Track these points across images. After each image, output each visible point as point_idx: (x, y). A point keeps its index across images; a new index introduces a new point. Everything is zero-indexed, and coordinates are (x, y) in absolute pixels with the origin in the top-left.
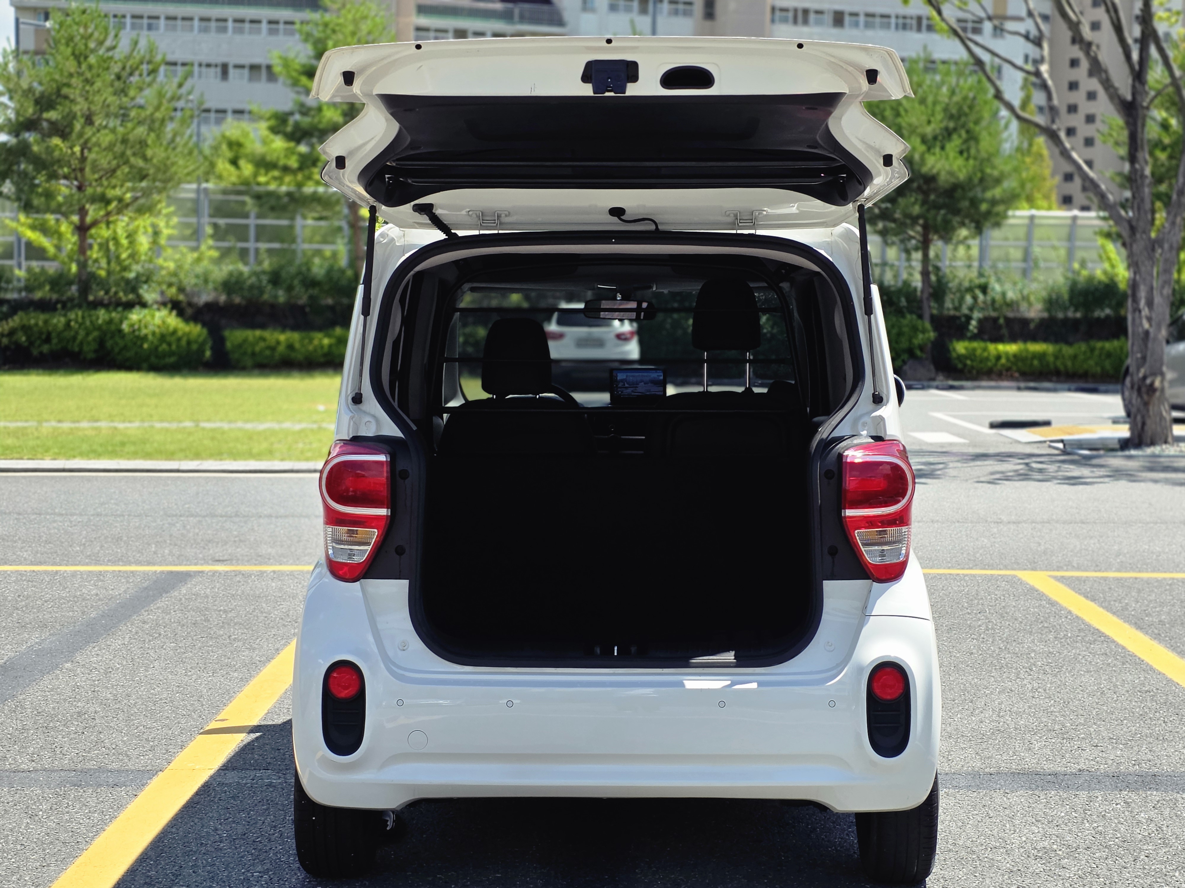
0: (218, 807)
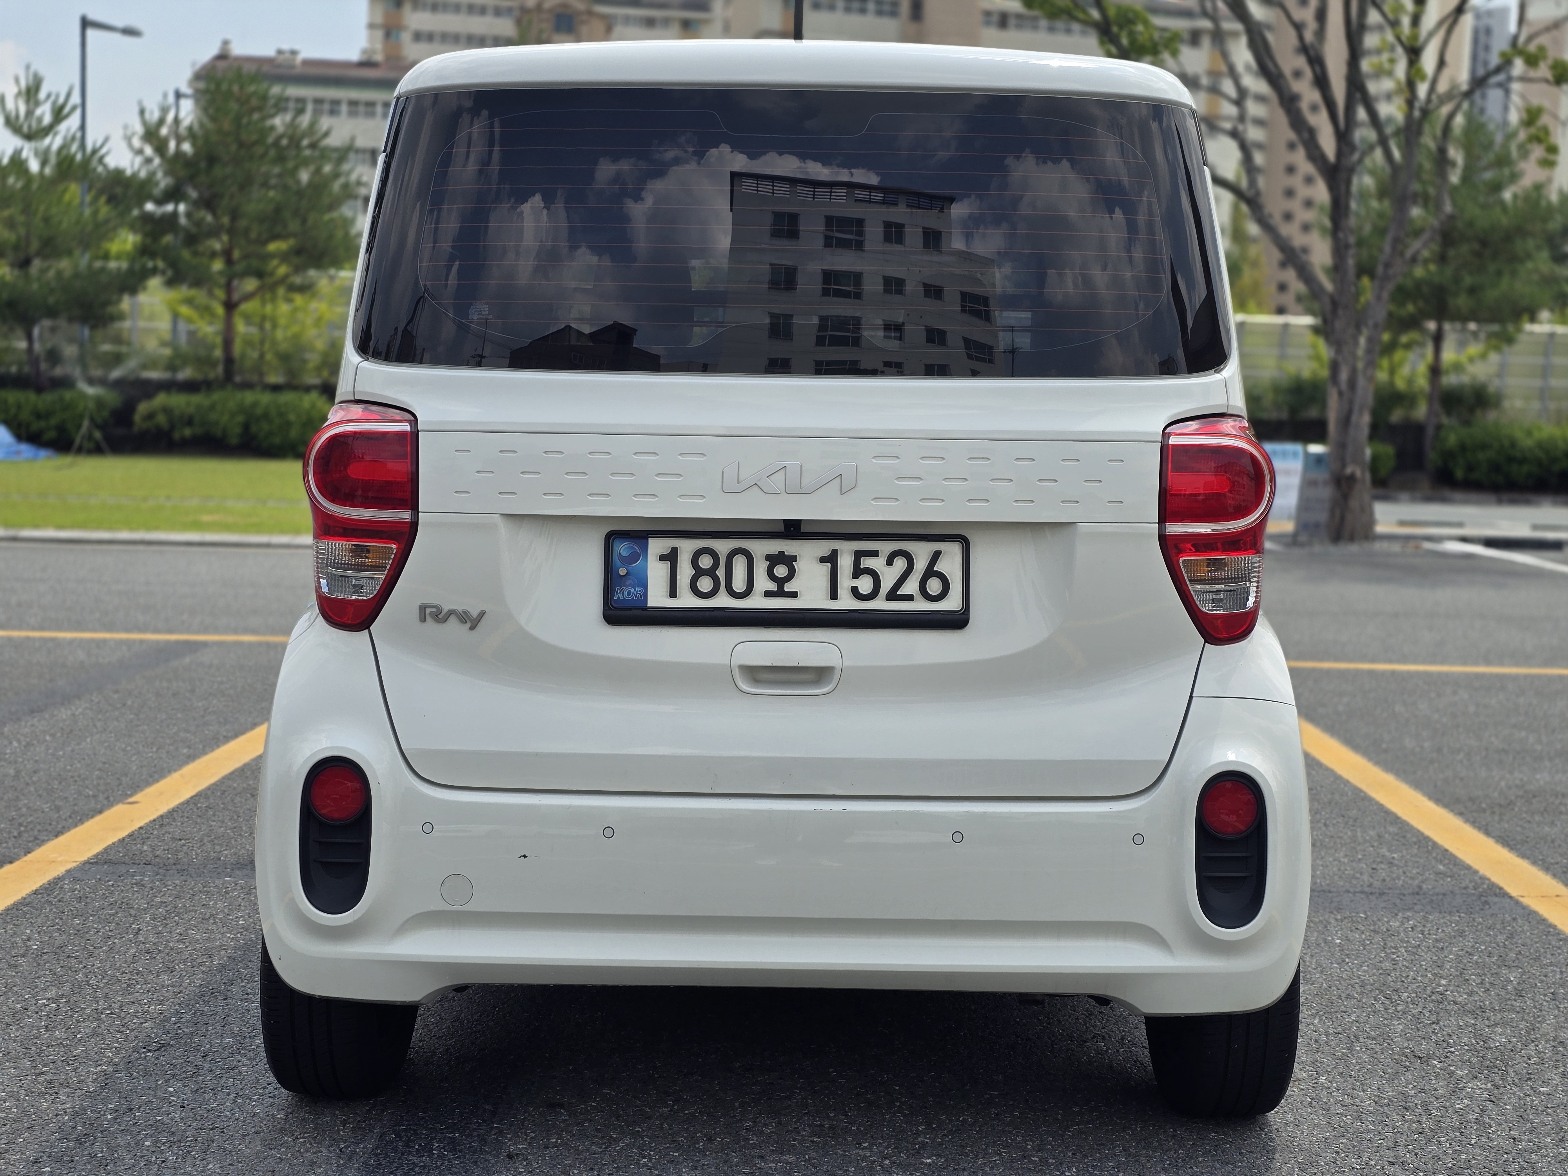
0: (51, 910)
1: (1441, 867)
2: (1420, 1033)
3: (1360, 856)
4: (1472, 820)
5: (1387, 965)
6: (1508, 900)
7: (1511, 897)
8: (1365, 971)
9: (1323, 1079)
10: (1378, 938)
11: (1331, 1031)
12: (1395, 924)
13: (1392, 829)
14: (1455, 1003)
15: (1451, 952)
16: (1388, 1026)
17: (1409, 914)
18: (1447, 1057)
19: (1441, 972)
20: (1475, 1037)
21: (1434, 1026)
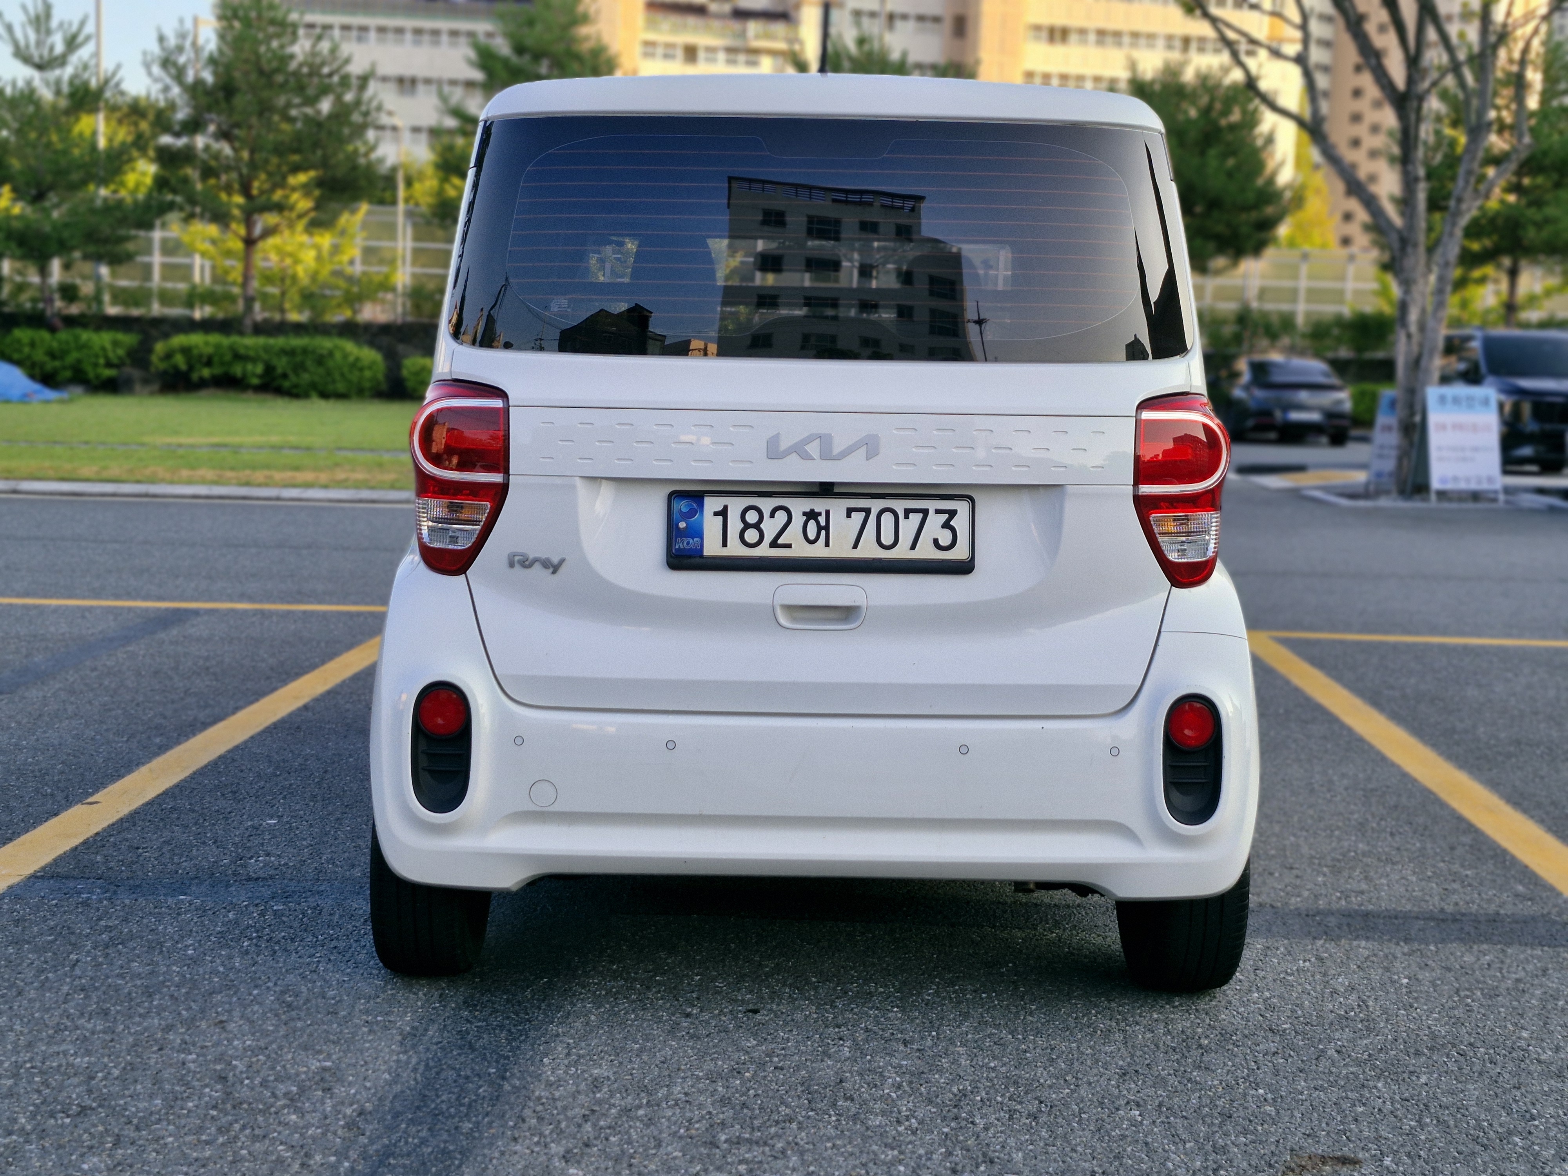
1: (1520, 888)
2: (1499, 1101)
3: (1429, 874)
5: (1459, 1011)
8: (1435, 1019)
10: (1450, 976)
12: (1469, 958)
13: (1467, 839)
15: (1532, 996)
21: (1515, 1092)
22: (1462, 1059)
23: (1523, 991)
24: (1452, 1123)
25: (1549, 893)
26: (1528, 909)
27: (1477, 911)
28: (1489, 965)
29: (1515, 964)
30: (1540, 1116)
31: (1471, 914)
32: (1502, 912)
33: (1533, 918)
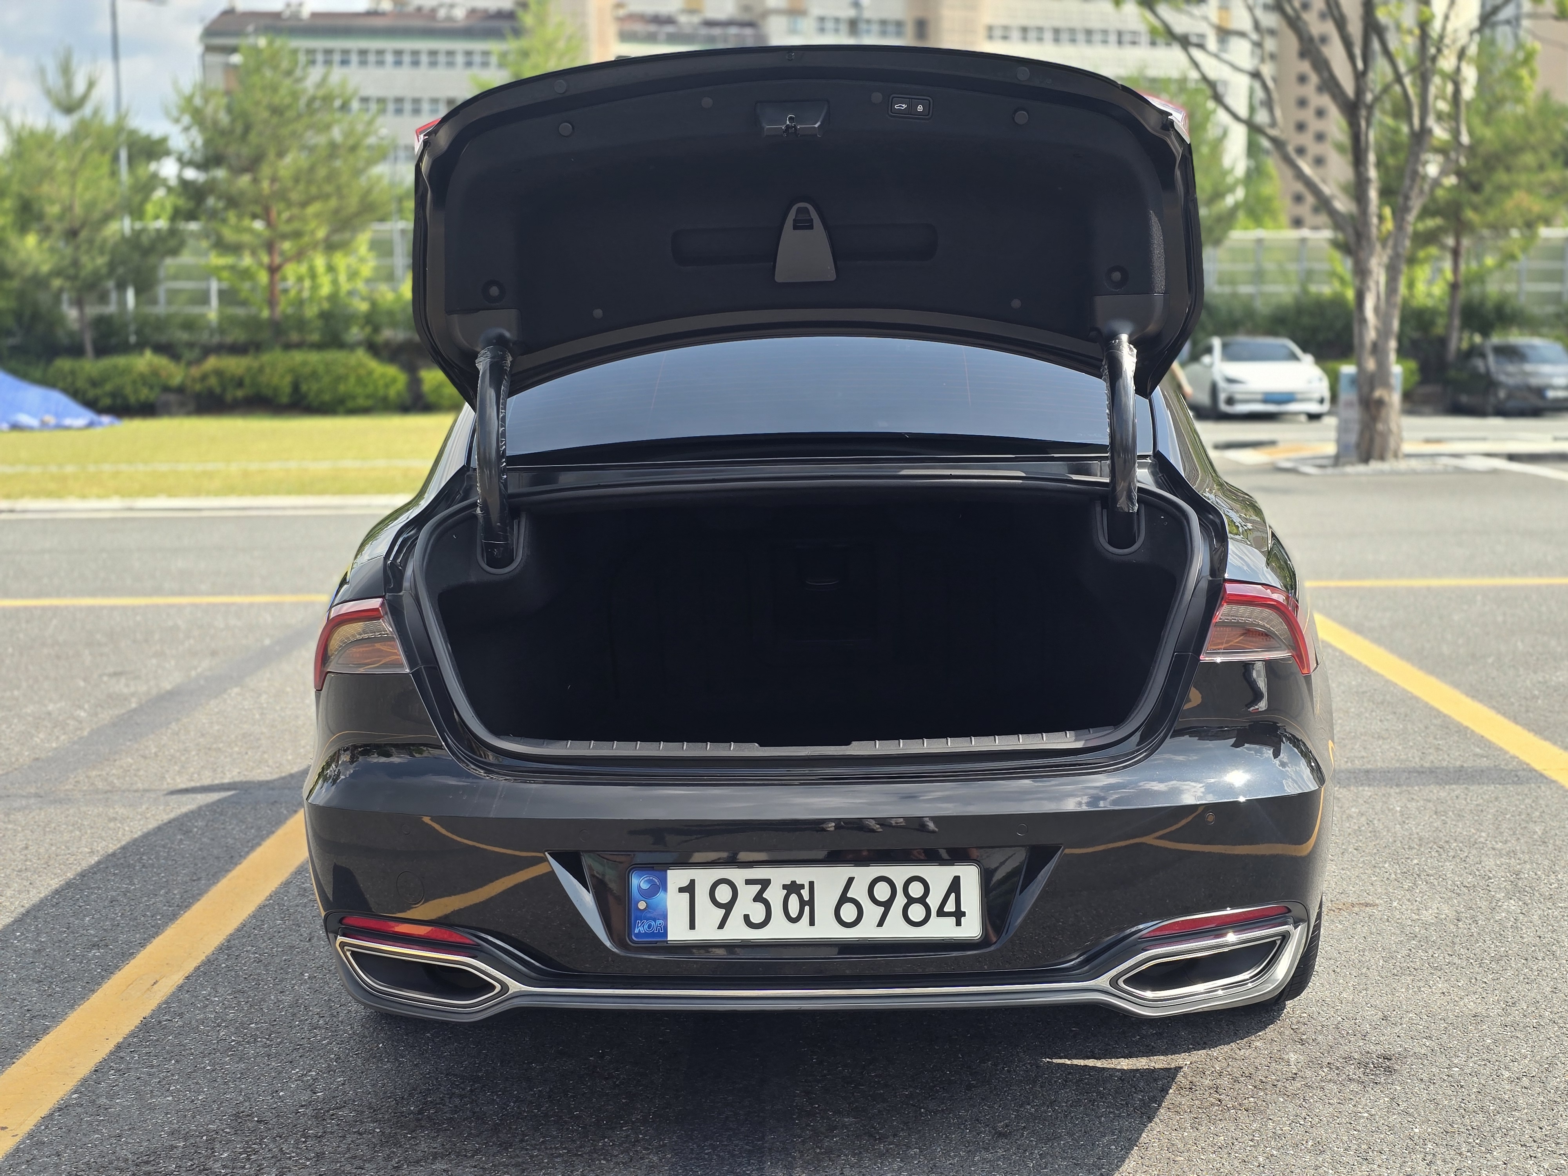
1: (1478, 750)
2: (1467, 871)
3: (1411, 744)
4: (1503, 711)
5: (1437, 824)
6: (1534, 773)
7: (1536, 771)
8: (1421, 829)
9: (1395, 904)
10: (1430, 805)
11: (1399, 871)
12: (1443, 794)
13: (1438, 722)
14: (1494, 849)
15: (1488, 813)
16: (1442, 866)
17: (1454, 786)
18: (1488, 886)
19: (1482, 828)
20: (1510, 872)
21: (1477, 865)
22: (1441, 850)
23: (1482, 811)
24: (1436, 883)
25: (1499, 752)
26: (1485, 763)
27: (1447, 765)
28: (1457, 797)
29: (1475, 796)
30: (1495, 877)
31: (1443, 767)
32: (1465, 765)
33: (1488, 769)
